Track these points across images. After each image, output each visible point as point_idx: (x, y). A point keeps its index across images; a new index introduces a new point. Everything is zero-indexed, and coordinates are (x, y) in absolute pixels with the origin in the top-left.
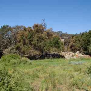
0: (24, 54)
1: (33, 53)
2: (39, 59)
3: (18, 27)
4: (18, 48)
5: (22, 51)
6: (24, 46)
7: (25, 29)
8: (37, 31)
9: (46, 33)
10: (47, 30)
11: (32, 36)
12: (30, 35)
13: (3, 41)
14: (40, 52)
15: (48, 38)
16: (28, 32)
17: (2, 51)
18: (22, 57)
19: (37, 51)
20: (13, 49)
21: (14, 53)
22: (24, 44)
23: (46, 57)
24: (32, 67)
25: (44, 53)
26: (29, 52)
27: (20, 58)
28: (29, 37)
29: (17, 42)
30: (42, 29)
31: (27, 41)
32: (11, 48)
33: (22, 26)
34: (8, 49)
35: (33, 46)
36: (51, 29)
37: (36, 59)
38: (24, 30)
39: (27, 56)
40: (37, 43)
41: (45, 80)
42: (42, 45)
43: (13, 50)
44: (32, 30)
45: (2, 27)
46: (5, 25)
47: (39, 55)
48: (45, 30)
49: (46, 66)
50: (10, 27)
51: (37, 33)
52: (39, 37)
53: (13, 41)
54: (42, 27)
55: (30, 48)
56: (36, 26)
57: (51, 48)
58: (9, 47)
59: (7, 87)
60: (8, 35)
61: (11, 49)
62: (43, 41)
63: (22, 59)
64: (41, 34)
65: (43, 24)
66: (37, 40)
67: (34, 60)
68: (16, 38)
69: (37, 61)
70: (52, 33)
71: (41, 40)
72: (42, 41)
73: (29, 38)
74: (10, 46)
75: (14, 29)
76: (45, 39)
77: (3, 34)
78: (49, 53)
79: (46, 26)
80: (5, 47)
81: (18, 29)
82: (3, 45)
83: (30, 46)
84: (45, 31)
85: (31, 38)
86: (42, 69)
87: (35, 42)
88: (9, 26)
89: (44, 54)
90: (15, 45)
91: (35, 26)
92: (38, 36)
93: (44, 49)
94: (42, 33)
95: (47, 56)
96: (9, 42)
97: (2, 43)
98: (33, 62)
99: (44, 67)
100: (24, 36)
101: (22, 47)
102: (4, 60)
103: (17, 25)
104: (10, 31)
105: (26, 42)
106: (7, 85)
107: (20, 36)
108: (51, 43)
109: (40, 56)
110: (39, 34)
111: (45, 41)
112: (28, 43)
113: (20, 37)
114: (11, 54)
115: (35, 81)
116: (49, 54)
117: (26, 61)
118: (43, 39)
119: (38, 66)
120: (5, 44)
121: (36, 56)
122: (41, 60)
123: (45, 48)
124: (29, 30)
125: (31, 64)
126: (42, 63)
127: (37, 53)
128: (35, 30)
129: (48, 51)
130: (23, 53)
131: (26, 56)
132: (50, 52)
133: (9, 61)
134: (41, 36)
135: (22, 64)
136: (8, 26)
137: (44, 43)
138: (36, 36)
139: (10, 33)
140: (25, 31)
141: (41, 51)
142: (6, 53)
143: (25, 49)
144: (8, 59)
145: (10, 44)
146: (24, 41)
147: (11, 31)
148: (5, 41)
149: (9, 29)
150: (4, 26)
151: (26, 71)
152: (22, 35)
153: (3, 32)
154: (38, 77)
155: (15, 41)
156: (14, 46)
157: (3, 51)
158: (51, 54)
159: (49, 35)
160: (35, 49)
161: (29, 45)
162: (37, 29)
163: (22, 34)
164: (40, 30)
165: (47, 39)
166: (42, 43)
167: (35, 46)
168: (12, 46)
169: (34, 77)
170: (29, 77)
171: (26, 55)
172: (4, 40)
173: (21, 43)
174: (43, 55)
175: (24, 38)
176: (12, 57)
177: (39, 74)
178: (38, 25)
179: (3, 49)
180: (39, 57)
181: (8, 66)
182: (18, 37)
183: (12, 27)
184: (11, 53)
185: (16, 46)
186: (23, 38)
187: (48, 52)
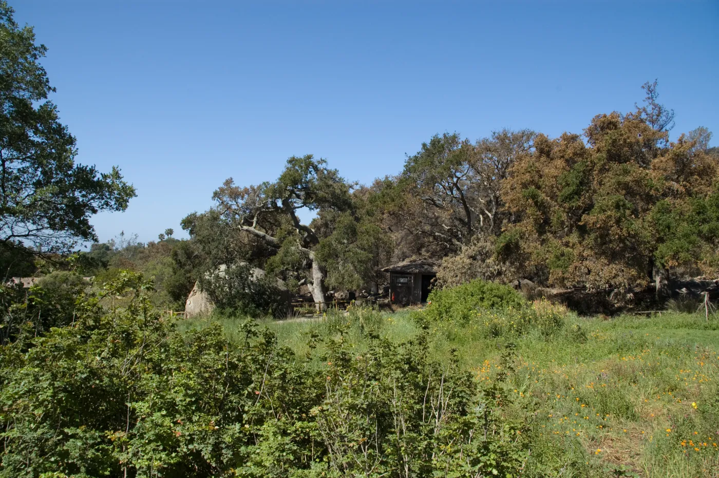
0: (541, 283)
1: (591, 277)
2: (630, 310)
3: (505, 142)
4: (509, 252)
5: (530, 265)
6: (543, 242)
7: (545, 149)
8: (615, 156)
9: (671, 163)
10: (676, 142)
11: (584, 183)
12: (573, 178)
13: (430, 215)
14: (634, 272)
15: (682, 189)
16: (560, 163)
17: (431, 265)
18: (531, 298)
19: (614, 268)
20: (486, 255)
21: (492, 277)
22: (543, 226)
23: (672, 302)
24: (593, 357)
25: (658, 279)
26: (571, 269)
27: (523, 302)
28: (567, 191)
29: (505, 221)
30: (641, 139)
31: (558, 213)
32: (472, 250)
33: (528, 135)
34: (458, 258)
35: (593, 236)
36: (703, 134)
37: (611, 312)
38: (542, 151)
39: (562, 291)
40: (618, 222)
41: (679, 437)
42: (647, 234)
43: (483, 261)
44: (582, 153)
45: (424, 145)
46: (441, 136)
47: (630, 290)
48: (660, 145)
49: (673, 355)
50: (467, 142)
51: (615, 166)
52: (626, 186)
53: (483, 213)
54: (645, 130)
55: (576, 252)
56: (606, 125)
57: (706, 247)
58: (464, 248)
59: (485, 448)
60: (455, 185)
61: (473, 258)
62: (654, 209)
63: (534, 307)
64: (636, 170)
65: (649, 109)
66: (617, 206)
67: (601, 316)
68: (497, 198)
69: (617, 320)
70: (709, 159)
71: (641, 204)
72: (645, 210)
73: (569, 198)
74: (468, 243)
75: (488, 150)
76: (665, 195)
77: (432, 181)
78: (688, 279)
79: (669, 119)
80: (445, 248)
81: (510, 151)
82: (431, 234)
83: (574, 238)
84: (664, 152)
85: (577, 193)
86: (654, 370)
87: (602, 217)
88: (462, 139)
89: (658, 285)
90: (493, 238)
91: (602, 128)
92: (619, 183)
93: (657, 253)
94: (645, 163)
95: (676, 296)
96: (461, 220)
97: (427, 228)
98: (595, 325)
99: (663, 356)
100: (539, 187)
101: (532, 246)
102: (440, 314)
103: (499, 130)
104: (466, 166)
105: (554, 219)
106: (483, 438)
107: (518, 187)
108: (704, 221)
109: (635, 294)
110: (626, 172)
111: (666, 210)
112: (563, 223)
113: (519, 193)
114: (475, 281)
115: (612, 435)
116: (690, 285)
117: (558, 322)
118: (650, 199)
119: (622, 348)
120: (441, 230)
121: (609, 293)
122: (643, 319)
123: (662, 247)
124: (570, 152)
125: (581, 336)
126: (646, 332)
127: (620, 279)
128: (599, 150)
129: (686, 263)
130: (540, 275)
131: (554, 291)
132: (699, 273)
133: (466, 317)
134: (638, 182)
135: (535, 333)
136: (454, 139)
137: (655, 223)
138: (610, 180)
139: (465, 174)
140: (543, 159)
141: (641, 268)
142: (449, 276)
143: (551, 257)
144: (458, 309)
145: (471, 233)
146: (544, 213)
147: (472, 166)
148: (445, 217)
149: (462, 151)
150: (435, 142)
151: (559, 372)
152: (532, 182)
153: (434, 172)
154: (627, 412)
155: (496, 214)
156: (487, 243)
157: (435, 268)
158: (704, 286)
159: (692, 174)
160: (604, 253)
161: (570, 231)
162: (614, 141)
163: (527, 177)
164: (631, 145)
165: (676, 195)
166: (649, 218)
167: (604, 236)
168: (478, 240)
169: (604, 412)
170: (575, 405)
171: (552, 286)
172: (438, 212)
173: (527, 225)
174: (651, 290)
175: (542, 196)
176: (482, 299)
177: (636, 397)
178: (620, 120)
179: (433, 255)
180: (631, 301)
181: (462, 342)
182: (506, 194)
183: (473, 143)
184: (473, 276)
185: (502, 242)
186: (534, 197)
187: (680, 270)
